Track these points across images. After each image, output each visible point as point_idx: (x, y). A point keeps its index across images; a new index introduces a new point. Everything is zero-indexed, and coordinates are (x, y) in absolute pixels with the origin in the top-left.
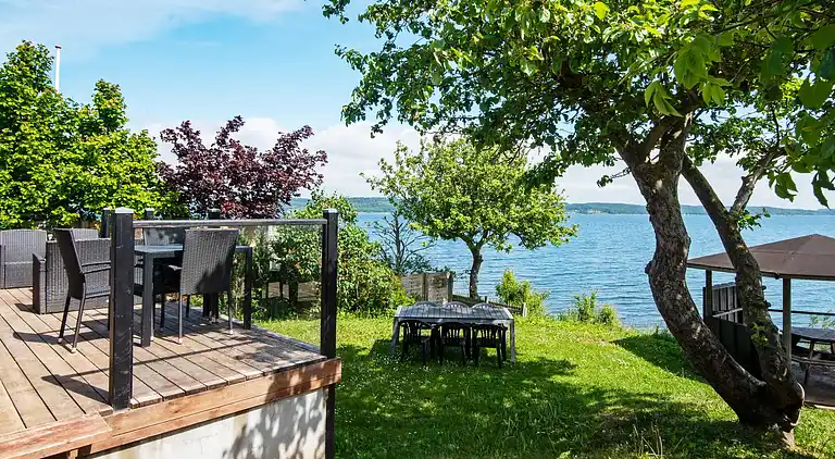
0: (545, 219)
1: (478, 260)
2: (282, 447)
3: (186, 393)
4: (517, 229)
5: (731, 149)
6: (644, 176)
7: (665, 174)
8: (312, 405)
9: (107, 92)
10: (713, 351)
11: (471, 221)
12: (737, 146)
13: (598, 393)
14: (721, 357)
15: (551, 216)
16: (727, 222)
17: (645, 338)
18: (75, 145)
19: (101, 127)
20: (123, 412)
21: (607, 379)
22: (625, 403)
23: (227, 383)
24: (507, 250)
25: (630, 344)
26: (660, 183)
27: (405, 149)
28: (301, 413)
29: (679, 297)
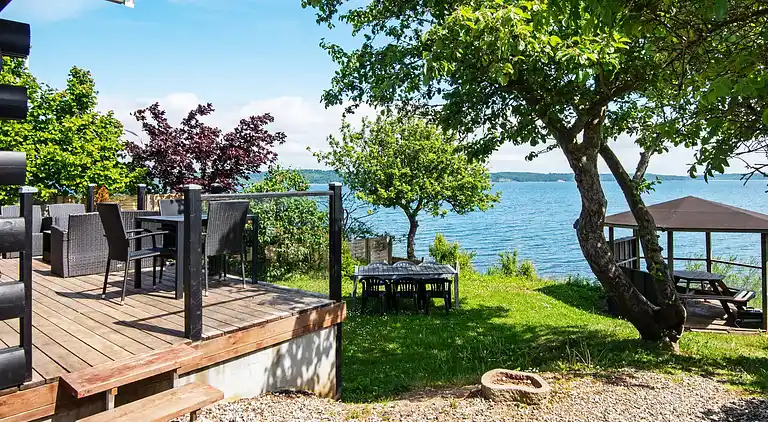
0: (474, 188)
1: (414, 225)
2: (304, 369)
3: (240, 329)
4: (449, 197)
5: (631, 131)
6: (573, 153)
7: (588, 152)
8: (325, 339)
9: (79, 77)
10: (624, 285)
11: (411, 191)
12: (635, 128)
13: (530, 329)
14: (629, 289)
15: (479, 185)
16: (631, 187)
17: (560, 286)
18: (51, 127)
19: (75, 110)
20: (198, 343)
21: (534, 318)
22: (554, 334)
23: (267, 322)
24: (442, 216)
25: (550, 291)
26: (584, 158)
27: (348, 126)
28: (317, 343)
29: (599, 245)
